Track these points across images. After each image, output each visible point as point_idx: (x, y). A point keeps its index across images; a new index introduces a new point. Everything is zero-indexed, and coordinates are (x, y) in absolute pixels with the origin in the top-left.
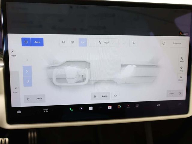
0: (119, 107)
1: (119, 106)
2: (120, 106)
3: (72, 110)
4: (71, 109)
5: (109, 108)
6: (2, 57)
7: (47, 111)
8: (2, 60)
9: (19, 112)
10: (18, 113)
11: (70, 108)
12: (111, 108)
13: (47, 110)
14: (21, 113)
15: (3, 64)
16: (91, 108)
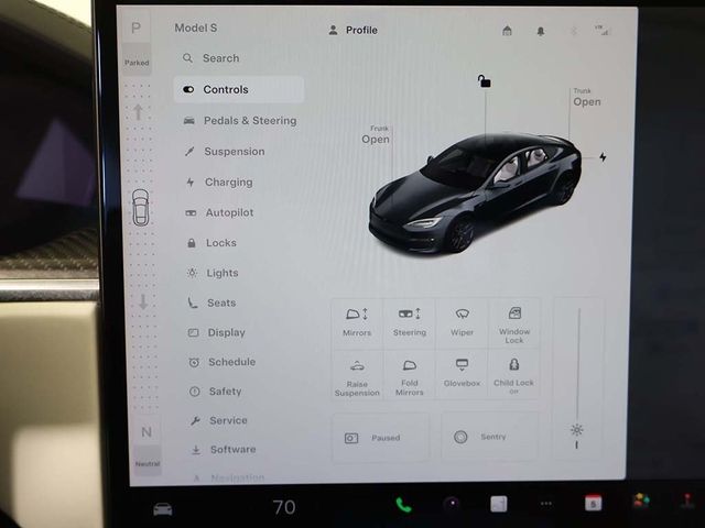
0: (638, 503)
1: (640, 496)
2: (647, 500)
3: (408, 509)
4: (404, 504)
5: (588, 507)
6: (92, 255)
7: (288, 507)
8: (94, 268)
9: (163, 510)
10: (156, 513)
11: (399, 501)
12: (598, 507)
13: (290, 505)
14: (170, 513)
15: (98, 288)
16: (499, 503)
